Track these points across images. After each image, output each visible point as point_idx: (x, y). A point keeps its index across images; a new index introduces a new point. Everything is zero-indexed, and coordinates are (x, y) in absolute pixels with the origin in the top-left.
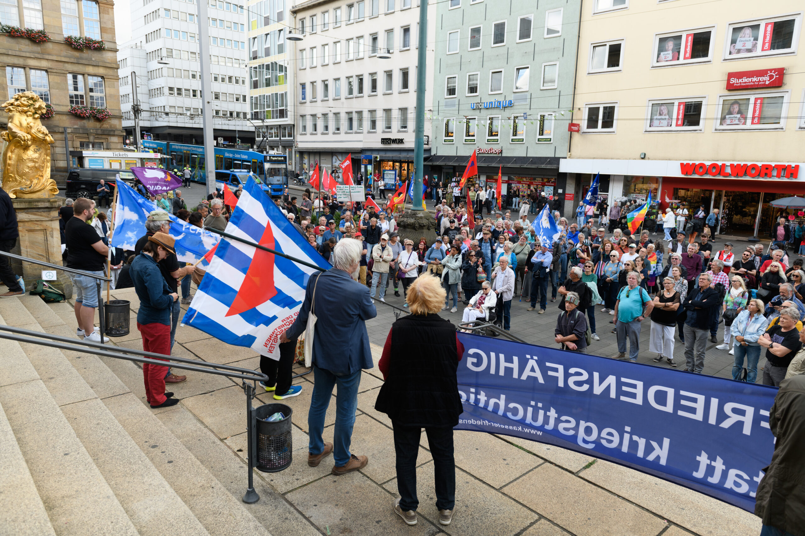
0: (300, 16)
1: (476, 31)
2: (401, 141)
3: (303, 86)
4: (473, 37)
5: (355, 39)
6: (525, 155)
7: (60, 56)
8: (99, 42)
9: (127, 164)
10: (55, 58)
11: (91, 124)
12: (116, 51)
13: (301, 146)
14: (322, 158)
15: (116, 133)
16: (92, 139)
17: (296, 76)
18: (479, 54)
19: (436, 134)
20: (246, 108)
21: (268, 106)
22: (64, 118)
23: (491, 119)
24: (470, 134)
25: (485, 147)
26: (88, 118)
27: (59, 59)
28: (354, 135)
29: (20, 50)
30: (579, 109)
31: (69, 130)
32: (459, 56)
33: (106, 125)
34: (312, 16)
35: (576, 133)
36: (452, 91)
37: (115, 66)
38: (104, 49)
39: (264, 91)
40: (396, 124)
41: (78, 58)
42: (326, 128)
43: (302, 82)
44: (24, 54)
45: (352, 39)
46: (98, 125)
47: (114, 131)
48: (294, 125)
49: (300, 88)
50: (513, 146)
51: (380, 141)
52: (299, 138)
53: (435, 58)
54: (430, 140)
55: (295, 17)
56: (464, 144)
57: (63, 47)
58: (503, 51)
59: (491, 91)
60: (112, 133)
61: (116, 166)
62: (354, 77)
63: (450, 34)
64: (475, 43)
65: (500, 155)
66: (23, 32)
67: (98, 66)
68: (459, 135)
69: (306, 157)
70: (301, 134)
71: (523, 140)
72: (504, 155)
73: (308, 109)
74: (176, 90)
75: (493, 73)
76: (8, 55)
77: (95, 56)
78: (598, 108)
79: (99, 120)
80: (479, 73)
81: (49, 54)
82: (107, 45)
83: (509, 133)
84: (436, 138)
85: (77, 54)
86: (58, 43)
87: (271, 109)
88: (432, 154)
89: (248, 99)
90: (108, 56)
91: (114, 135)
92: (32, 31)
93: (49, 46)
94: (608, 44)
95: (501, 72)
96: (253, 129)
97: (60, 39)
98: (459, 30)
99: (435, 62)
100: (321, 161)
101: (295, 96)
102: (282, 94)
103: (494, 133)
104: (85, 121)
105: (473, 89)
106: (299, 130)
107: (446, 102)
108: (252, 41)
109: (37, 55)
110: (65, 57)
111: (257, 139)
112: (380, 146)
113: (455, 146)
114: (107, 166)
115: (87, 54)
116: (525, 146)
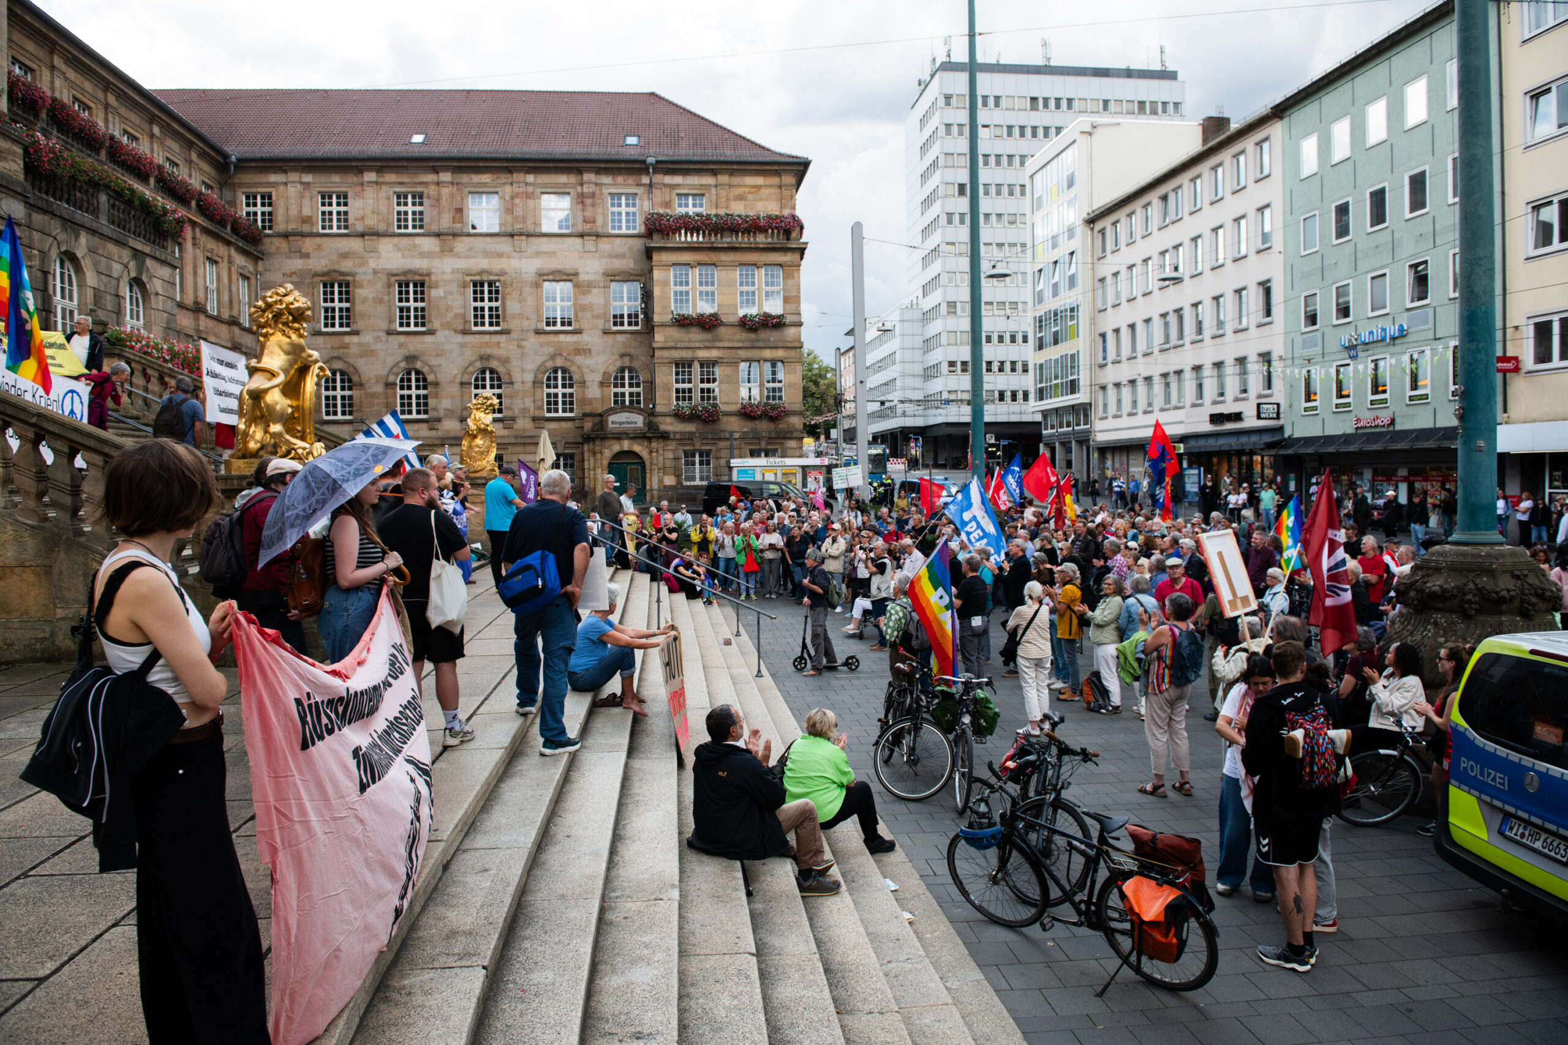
0: (1099, 226)
1: (1343, 210)
2: (1237, 417)
3: (1103, 336)
4: (1338, 221)
5: (1171, 250)
6: (1430, 425)
7: (733, 341)
8: (778, 317)
9: (784, 474)
10: (727, 344)
11: (763, 426)
12: (800, 324)
13: (1101, 437)
14: (1131, 457)
15: (794, 435)
16: (763, 445)
17: (1093, 321)
18: (1349, 248)
19: (1291, 398)
20: (1028, 382)
21: (1056, 378)
22: (733, 419)
23: (1376, 362)
24: (1344, 393)
25: (1367, 417)
26: (760, 418)
27: (731, 345)
28: (1172, 412)
29: (690, 341)
30: (1516, 328)
31: (737, 435)
32: (1318, 256)
33: (782, 426)
34: (1115, 224)
35: (1512, 374)
36: (1312, 319)
37: (797, 345)
38: (784, 325)
39: (1052, 353)
40: (1232, 386)
41: (753, 341)
42: (1134, 403)
43: (1102, 331)
44: (693, 345)
45: (1167, 251)
46: (772, 426)
47: (792, 432)
48: (1090, 404)
49: (1100, 340)
50: (1412, 410)
51: (1208, 419)
52: (1098, 425)
53: (1285, 265)
54: (1282, 410)
55: (1092, 229)
56: (1334, 413)
57: (736, 330)
58: (1385, 237)
59: (1373, 310)
60: (789, 435)
61: (770, 477)
62: (1171, 313)
63: (1305, 220)
64: (1342, 230)
65: (1391, 429)
66: (693, 319)
67: (777, 348)
68: (1326, 399)
69: (1109, 456)
70: (1102, 419)
71: (1426, 397)
72: (1398, 427)
73: (1111, 375)
74: (959, 364)
75: (1373, 278)
76: (676, 348)
77: (773, 336)
78: (1550, 322)
79: (772, 419)
80: (1350, 281)
81: (721, 341)
82: (789, 319)
83: (1404, 386)
84: (1291, 406)
85: (752, 336)
86: (732, 325)
87: (1059, 381)
88: (1286, 435)
89: (1031, 367)
90: (791, 331)
91: (791, 438)
92: (702, 315)
93: (722, 330)
94: (1556, 200)
95: (1384, 275)
96: (1038, 418)
97: (734, 319)
98: (1317, 212)
99: (1285, 272)
100: (1131, 462)
101: (1092, 354)
102: (1073, 356)
103: (1380, 389)
104: (757, 422)
105: (1344, 311)
106: (1097, 413)
107: (1304, 341)
108: (1037, 274)
109: (707, 344)
110: (738, 341)
111: (1044, 432)
112: (1208, 427)
113: (1320, 418)
114: (758, 478)
115: (764, 334)
116: (1430, 408)
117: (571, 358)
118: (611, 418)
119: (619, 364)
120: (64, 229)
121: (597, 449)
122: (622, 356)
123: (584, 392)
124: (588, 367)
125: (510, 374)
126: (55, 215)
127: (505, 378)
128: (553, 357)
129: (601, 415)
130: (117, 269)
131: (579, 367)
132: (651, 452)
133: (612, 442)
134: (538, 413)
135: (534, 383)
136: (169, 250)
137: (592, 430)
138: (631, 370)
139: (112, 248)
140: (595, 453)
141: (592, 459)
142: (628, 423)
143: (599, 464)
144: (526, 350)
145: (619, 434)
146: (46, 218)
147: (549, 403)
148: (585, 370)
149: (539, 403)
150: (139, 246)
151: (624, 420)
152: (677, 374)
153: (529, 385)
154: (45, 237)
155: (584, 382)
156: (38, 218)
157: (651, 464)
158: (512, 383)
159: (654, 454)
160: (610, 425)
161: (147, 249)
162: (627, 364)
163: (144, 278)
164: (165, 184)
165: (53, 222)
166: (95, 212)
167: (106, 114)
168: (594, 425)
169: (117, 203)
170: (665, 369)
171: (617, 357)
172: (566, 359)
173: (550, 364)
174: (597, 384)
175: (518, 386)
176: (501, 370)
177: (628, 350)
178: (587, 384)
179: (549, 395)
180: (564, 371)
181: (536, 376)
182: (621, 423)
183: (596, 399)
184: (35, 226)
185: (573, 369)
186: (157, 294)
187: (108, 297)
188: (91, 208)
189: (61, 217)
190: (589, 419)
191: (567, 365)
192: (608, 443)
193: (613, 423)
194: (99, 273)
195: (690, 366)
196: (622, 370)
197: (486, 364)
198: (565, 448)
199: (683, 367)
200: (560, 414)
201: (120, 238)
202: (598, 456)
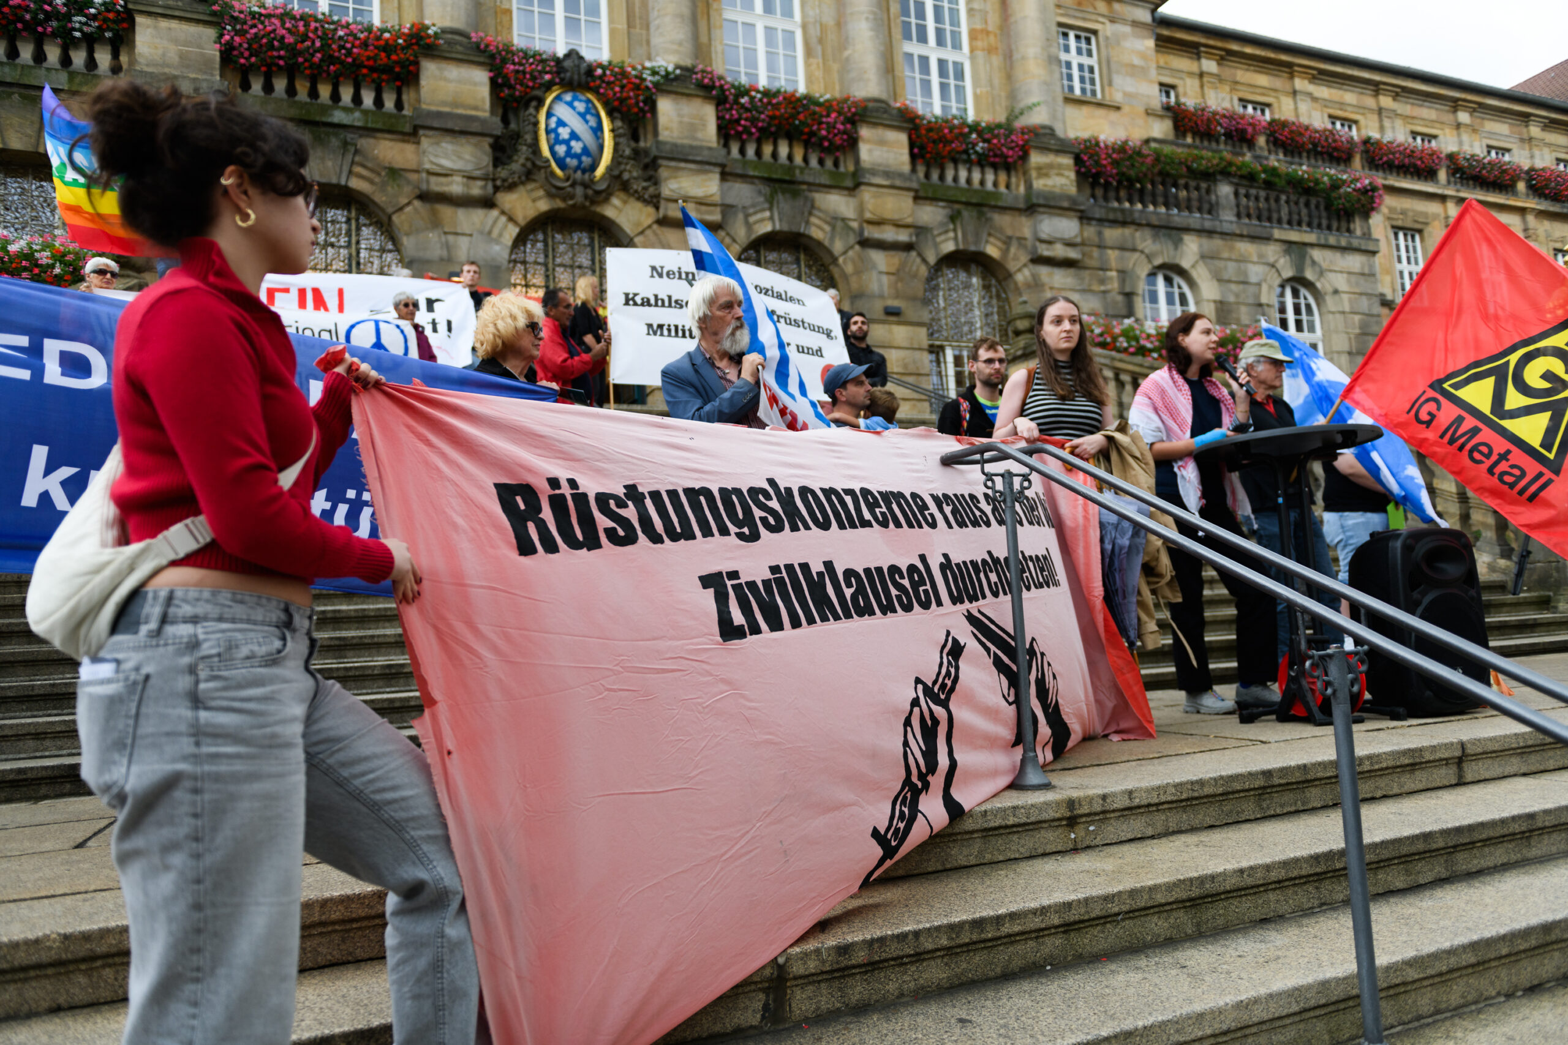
120: (1155, 237)
126: (1139, 225)
130: (1255, 272)
136: (1358, 232)
139: (1245, 248)
146: (1127, 231)
150: (1294, 236)
154: (1127, 254)
156: (1112, 234)
161: (1311, 238)
163: (1309, 275)
164: (1463, 173)
165: (1138, 234)
166: (1212, 209)
167: (1381, 120)
169: (1253, 192)
184: (1109, 243)
186: (1336, 292)
187: (1243, 309)
188: (1206, 207)
189: (1149, 225)
194: (1220, 280)
201: (1258, 231)
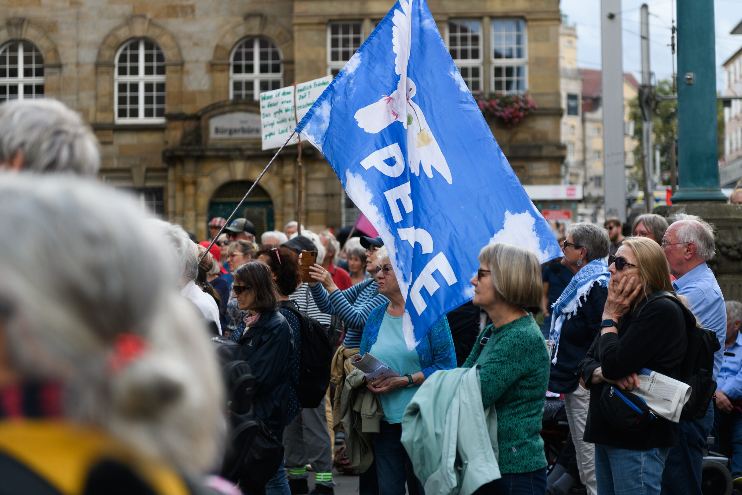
15: (545, 152)
47: (540, 148)
60: (535, 153)
91: (539, 159)
117: (160, 21)
118: (215, 123)
119: (242, 31)
121: (189, 176)
122: (248, 16)
123: (181, 80)
124: (190, 37)
125: (56, 51)
127: (49, 59)
128: (129, 20)
129: (197, 117)
131: (174, 38)
132: (283, 182)
133: (216, 165)
134: (102, 118)
135: (97, 65)
137: (182, 144)
138: (264, 44)
140: (183, 185)
141: (179, 196)
142: (244, 131)
143: (190, 203)
144: (84, 10)
145: (228, 150)
147: (122, 100)
148: (184, 43)
149: (105, 100)
151: (237, 125)
152: (335, 43)
153: (88, 70)
155: (182, 64)
157: (284, 204)
158: (59, 66)
159: (289, 187)
160: (213, 135)
162: (256, 31)
168: (185, 135)
170: (312, 35)
171: (240, 19)
172: (151, 23)
173: (123, 34)
174: (203, 67)
175: (69, 71)
176: (42, 43)
177: (258, 8)
178: (187, 67)
179: (122, 87)
180: (150, 45)
181: (99, 54)
182: (231, 132)
183: (201, 92)
185: (164, 41)
190: (178, 124)
191: (154, 33)
192: (208, 167)
193: (217, 130)
195: (357, 30)
196: (249, 43)
197: (16, 34)
198: (146, 179)
199: (346, 31)
200: (142, 119)
202: (190, 189)
